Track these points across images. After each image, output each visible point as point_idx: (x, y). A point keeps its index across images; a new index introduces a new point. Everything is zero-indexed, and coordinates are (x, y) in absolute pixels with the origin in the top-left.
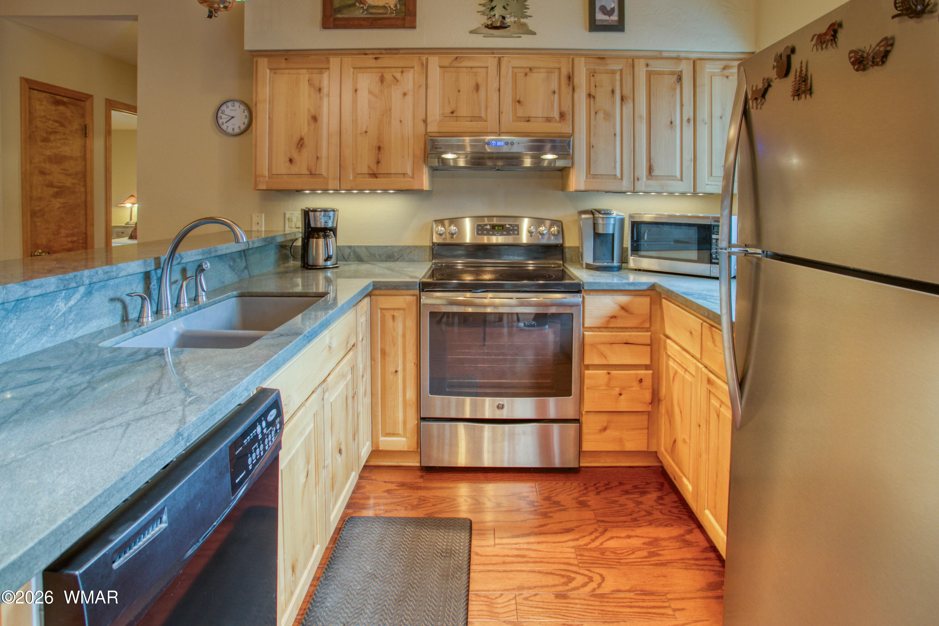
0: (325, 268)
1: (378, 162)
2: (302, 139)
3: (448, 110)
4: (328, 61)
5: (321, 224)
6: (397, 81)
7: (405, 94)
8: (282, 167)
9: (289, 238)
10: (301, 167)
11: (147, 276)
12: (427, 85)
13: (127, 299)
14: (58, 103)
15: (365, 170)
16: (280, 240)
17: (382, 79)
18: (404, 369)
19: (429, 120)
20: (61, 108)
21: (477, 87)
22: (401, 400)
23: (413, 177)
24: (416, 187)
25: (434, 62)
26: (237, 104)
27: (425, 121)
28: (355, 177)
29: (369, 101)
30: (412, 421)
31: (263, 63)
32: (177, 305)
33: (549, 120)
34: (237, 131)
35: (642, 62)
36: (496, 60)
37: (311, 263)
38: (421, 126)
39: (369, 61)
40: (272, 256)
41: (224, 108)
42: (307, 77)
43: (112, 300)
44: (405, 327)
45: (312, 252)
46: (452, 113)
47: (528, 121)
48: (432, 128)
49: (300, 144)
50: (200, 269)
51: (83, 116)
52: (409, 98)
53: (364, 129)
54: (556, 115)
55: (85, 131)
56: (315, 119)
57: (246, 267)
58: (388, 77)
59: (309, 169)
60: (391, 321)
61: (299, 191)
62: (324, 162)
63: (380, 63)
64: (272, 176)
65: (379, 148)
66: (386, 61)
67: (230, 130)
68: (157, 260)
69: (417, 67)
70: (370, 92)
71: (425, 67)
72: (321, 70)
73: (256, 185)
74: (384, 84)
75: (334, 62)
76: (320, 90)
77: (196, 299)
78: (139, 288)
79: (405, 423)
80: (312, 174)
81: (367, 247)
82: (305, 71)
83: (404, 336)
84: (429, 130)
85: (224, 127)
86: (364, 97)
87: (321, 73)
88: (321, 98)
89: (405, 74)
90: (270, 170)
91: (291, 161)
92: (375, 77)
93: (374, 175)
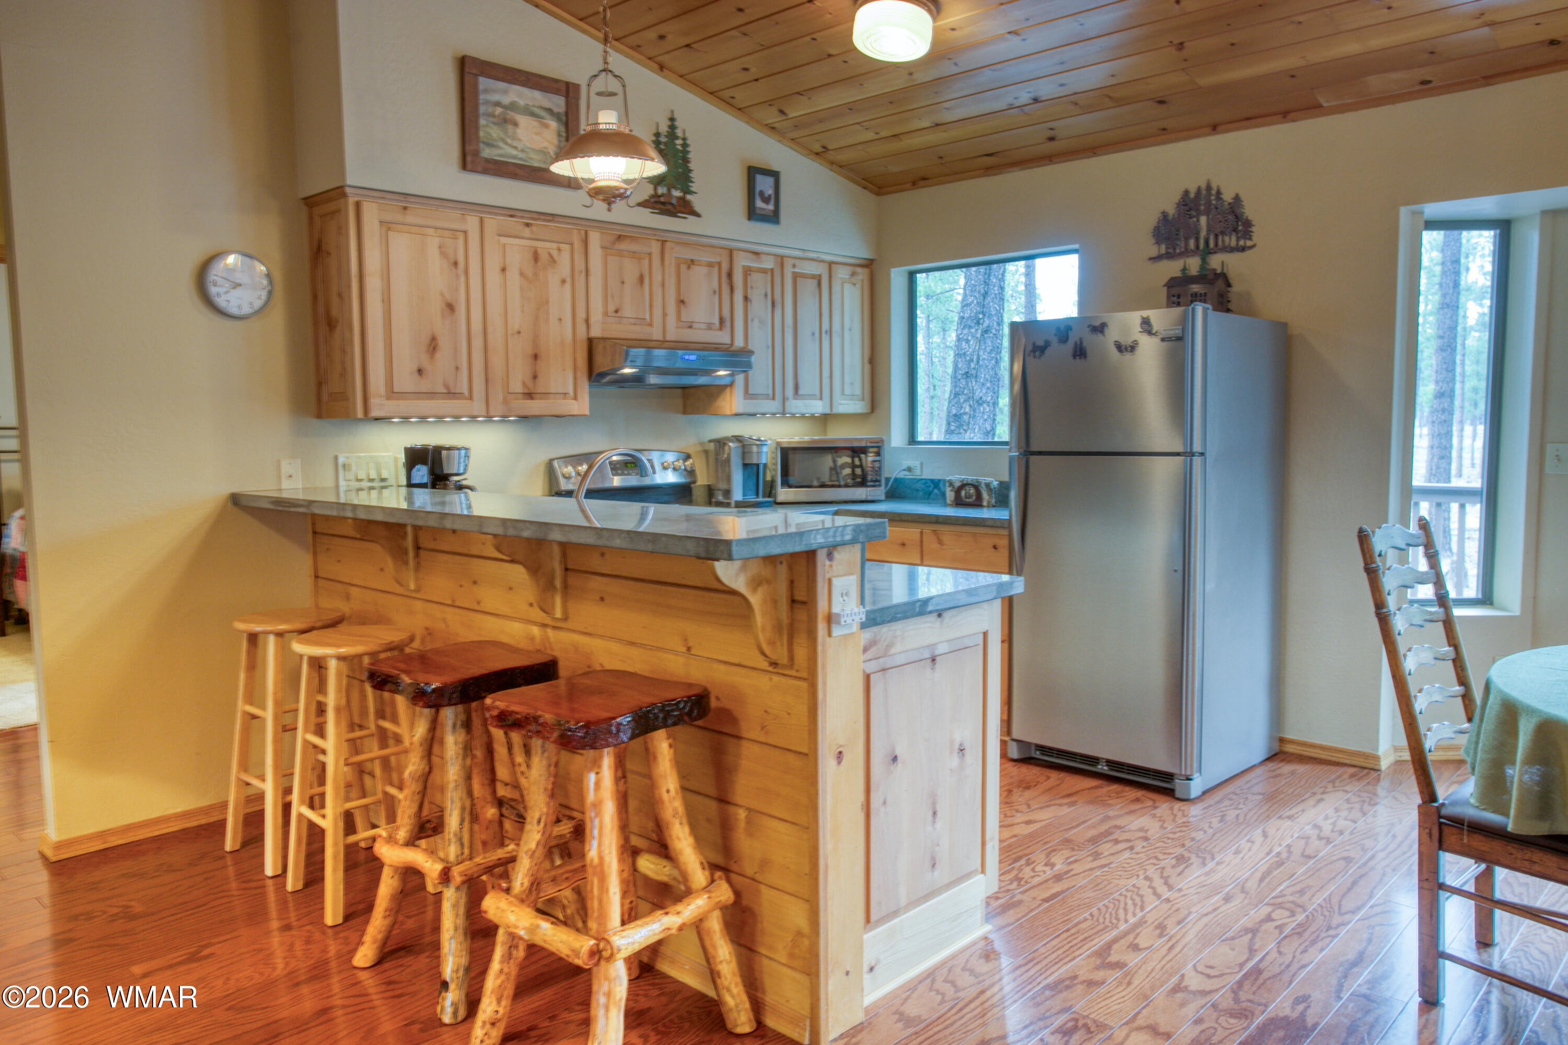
1: (535, 377)
2: (434, 338)
3: (611, 308)
4: (464, 219)
6: (555, 262)
7: (562, 282)
8: (409, 382)
10: (435, 381)
12: (587, 271)
15: (518, 387)
17: (536, 257)
19: (591, 320)
21: (641, 279)
23: (575, 399)
25: (594, 239)
27: (587, 322)
28: (506, 398)
29: (521, 288)
33: (710, 327)
35: (791, 261)
36: (660, 245)
38: (583, 328)
39: (519, 227)
42: (437, 241)
46: (616, 311)
47: (690, 327)
48: (596, 332)
49: (433, 345)
52: (567, 288)
53: (517, 328)
54: (716, 321)
56: (449, 307)
58: (543, 254)
59: (446, 386)
62: (463, 374)
63: (532, 232)
65: (536, 356)
66: (540, 231)
67: (233, 308)
69: (575, 244)
70: (522, 274)
71: (585, 244)
72: (455, 233)
74: (539, 264)
75: (473, 222)
76: (455, 263)
80: (449, 391)
82: (434, 231)
84: (593, 334)
85: (221, 302)
86: (514, 280)
87: (456, 237)
88: (457, 277)
89: (561, 252)
90: (388, 386)
91: (423, 371)
92: (527, 252)
93: (529, 395)
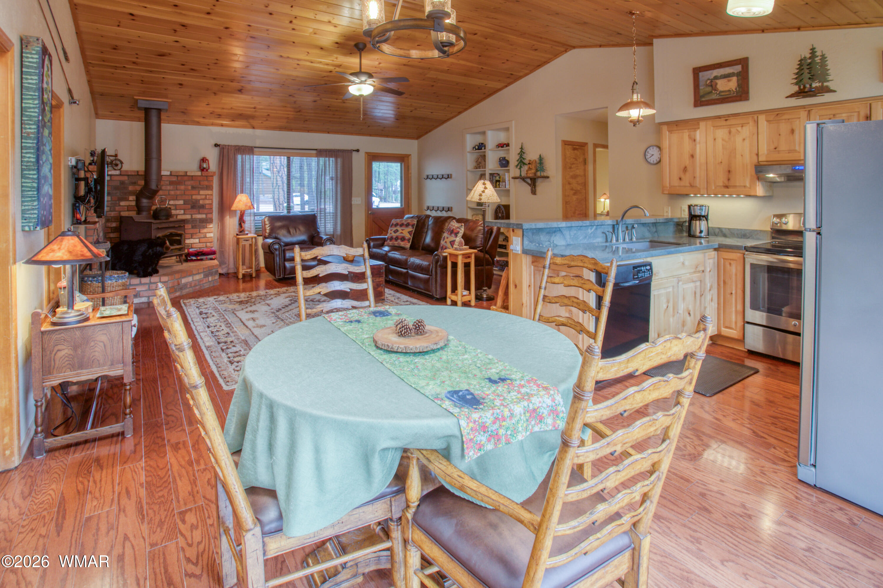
0: (700, 237)
1: (729, 180)
2: (686, 167)
3: (772, 147)
4: (699, 124)
5: (698, 213)
6: (739, 132)
7: (744, 140)
8: (676, 182)
9: (682, 220)
10: (686, 181)
11: (613, 226)
12: (758, 133)
13: (607, 233)
14: (574, 149)
15: (721, 184)
16: (676, 220)
17: (730, 132)
18: (736, 293)
19: (760, 154)
20: (576, 151)
21: (793, 131)
22: (734, 309)
23: (750, 188)
24: (752, 194)
25: (762, 119)
26: (655, 148)
27: (757, 155)
28: (715, 188)
29: (723, 145)
30: (740, 323)
31: (665, 128)
32: (624, 240)
34: (655, 162)
36: (806, 113)
37: (692, 233)
38: (755, 157)
39: (722, 122)
40: (671, 228)
41: (648, 150)
42: (687, 134)
43: (603, 233)
44: (736, 269)
45: (693, 228)
46: (775, 148)
48: (762, 158)
49: (685, 169)
50: (633, 227)
51: (584, 154)
52: (747, 142)
53: (720, 161)
55: (585, 162)
56: (692, 156)
57: (656, 232)
58: (733, 130)
59: (690, 184)
60: (728, 266)
61: (687, 195)
62: (698, 179)
63: (728, 123)
64: (671, 187)
65: (729, 171)
66: (732, 121)
67: (652, 162)
68: (617, 221)
69: (751, 123)
70: (723, 140)
71: (757, 122)
72: (695, 129)
73: (663, 191)
74: (731, 134)
75: (702, 124)
76: (695, 140)
77: (631, 239)
78: (611, 230)
79: (736, 323)
80: (691, 186)
81: (729, 229)
82: (686, 131)
83: (736, 275)
84: (760, 159)
85: (649, 160)
86: (719, 142)
87: (695, 131)
88: (695, 145)
89: (744, 128)
90: (670, 183)
91: (680, 179)
92: (726, 131)
93: (727, 187)
